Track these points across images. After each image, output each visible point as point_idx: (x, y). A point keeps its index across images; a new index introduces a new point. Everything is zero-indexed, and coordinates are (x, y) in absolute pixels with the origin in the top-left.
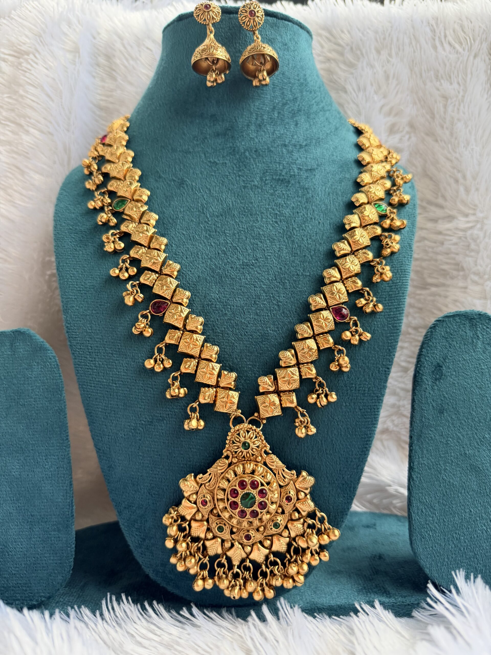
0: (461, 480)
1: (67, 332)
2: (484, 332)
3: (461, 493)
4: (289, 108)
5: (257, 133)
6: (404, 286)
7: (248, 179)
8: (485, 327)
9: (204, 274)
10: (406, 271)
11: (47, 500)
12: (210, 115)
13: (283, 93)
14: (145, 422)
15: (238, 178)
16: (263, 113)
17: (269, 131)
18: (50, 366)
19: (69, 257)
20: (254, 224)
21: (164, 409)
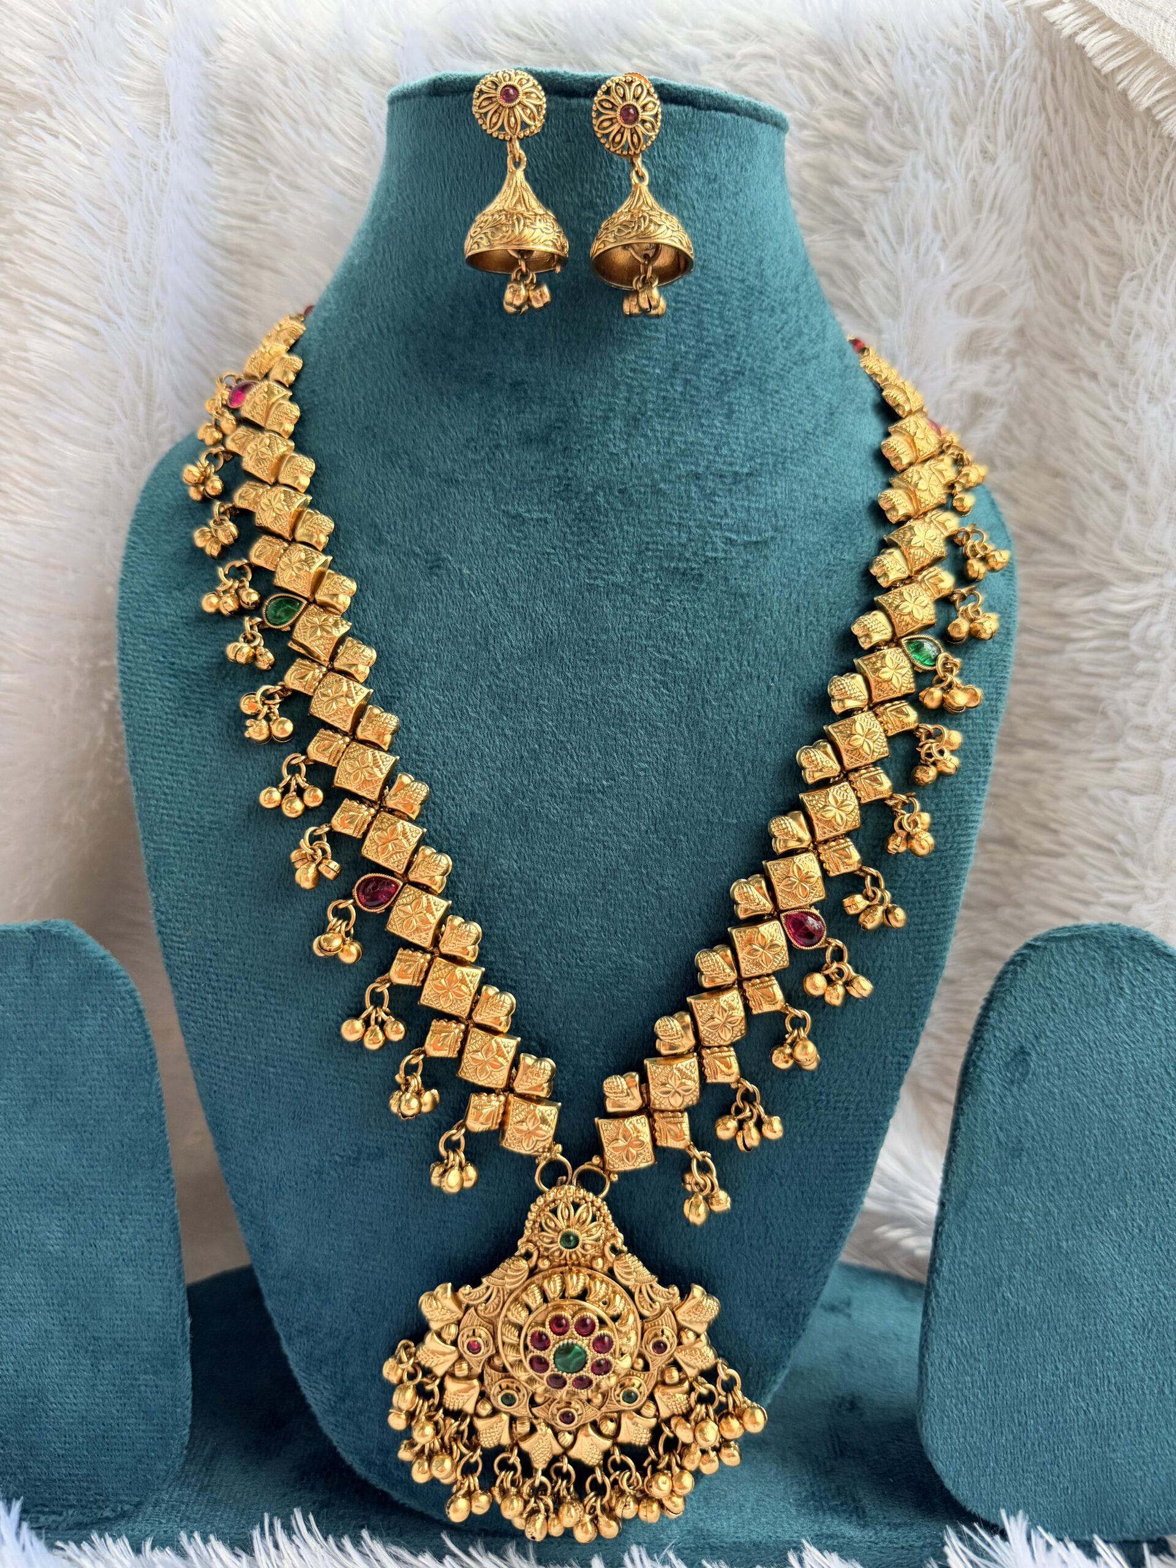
0: (1043, 1301)
1: (160, 932)
2: (1136, 979)
3: (1040, 1329)
4: (714, 365)
5: (627, 441)
6: (962, 858)
7: (600, 567)
8: (1140, 969)
9: (486, 809)
10: (971, 818)
11: (127, 1308)
12: (508, 381)
13: (700, 324)
14: (342, 1157)
15: (575, 563)
16: (645, 383)
17: (659, 435)
18: (122, 1016)
19: (159, 741)
20: (611, 687)
21: (385, 1132)
